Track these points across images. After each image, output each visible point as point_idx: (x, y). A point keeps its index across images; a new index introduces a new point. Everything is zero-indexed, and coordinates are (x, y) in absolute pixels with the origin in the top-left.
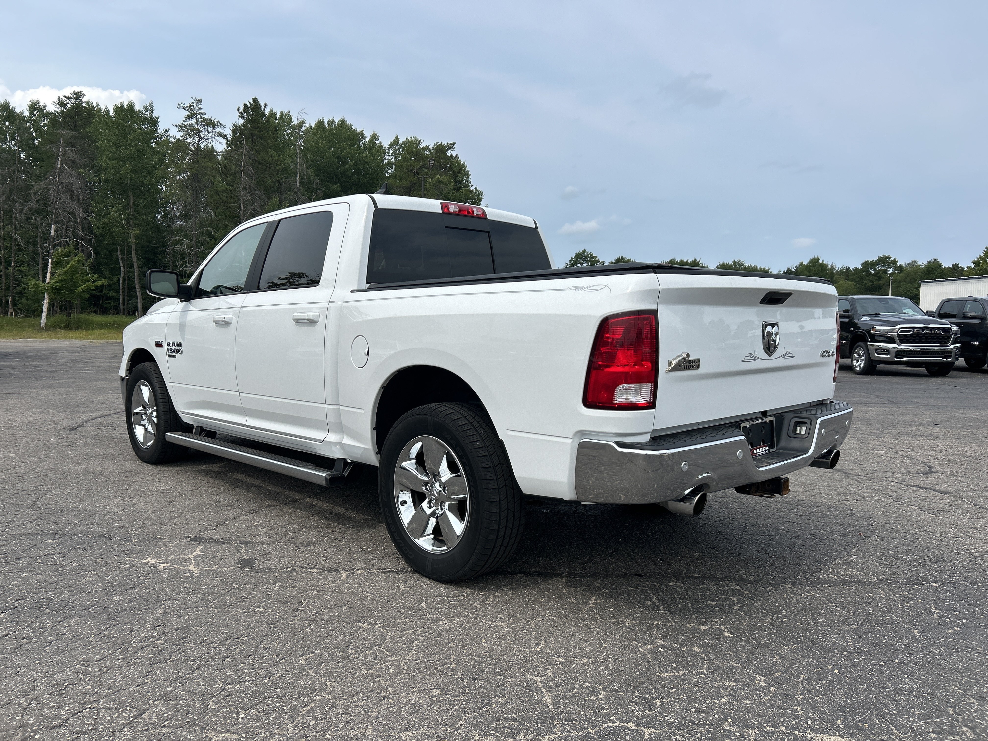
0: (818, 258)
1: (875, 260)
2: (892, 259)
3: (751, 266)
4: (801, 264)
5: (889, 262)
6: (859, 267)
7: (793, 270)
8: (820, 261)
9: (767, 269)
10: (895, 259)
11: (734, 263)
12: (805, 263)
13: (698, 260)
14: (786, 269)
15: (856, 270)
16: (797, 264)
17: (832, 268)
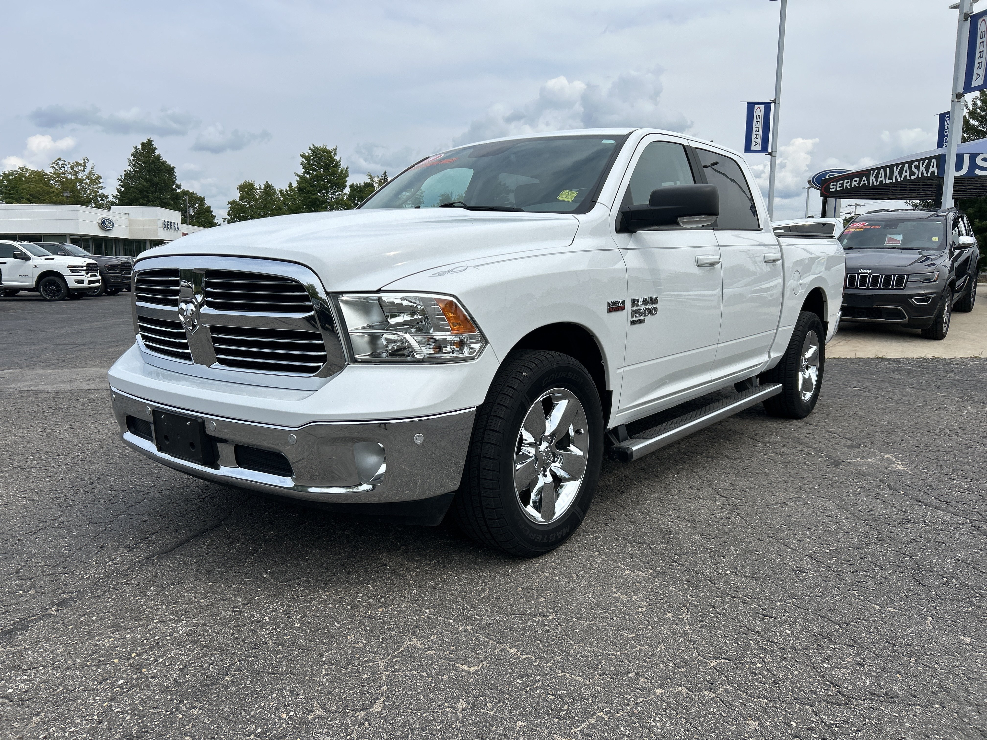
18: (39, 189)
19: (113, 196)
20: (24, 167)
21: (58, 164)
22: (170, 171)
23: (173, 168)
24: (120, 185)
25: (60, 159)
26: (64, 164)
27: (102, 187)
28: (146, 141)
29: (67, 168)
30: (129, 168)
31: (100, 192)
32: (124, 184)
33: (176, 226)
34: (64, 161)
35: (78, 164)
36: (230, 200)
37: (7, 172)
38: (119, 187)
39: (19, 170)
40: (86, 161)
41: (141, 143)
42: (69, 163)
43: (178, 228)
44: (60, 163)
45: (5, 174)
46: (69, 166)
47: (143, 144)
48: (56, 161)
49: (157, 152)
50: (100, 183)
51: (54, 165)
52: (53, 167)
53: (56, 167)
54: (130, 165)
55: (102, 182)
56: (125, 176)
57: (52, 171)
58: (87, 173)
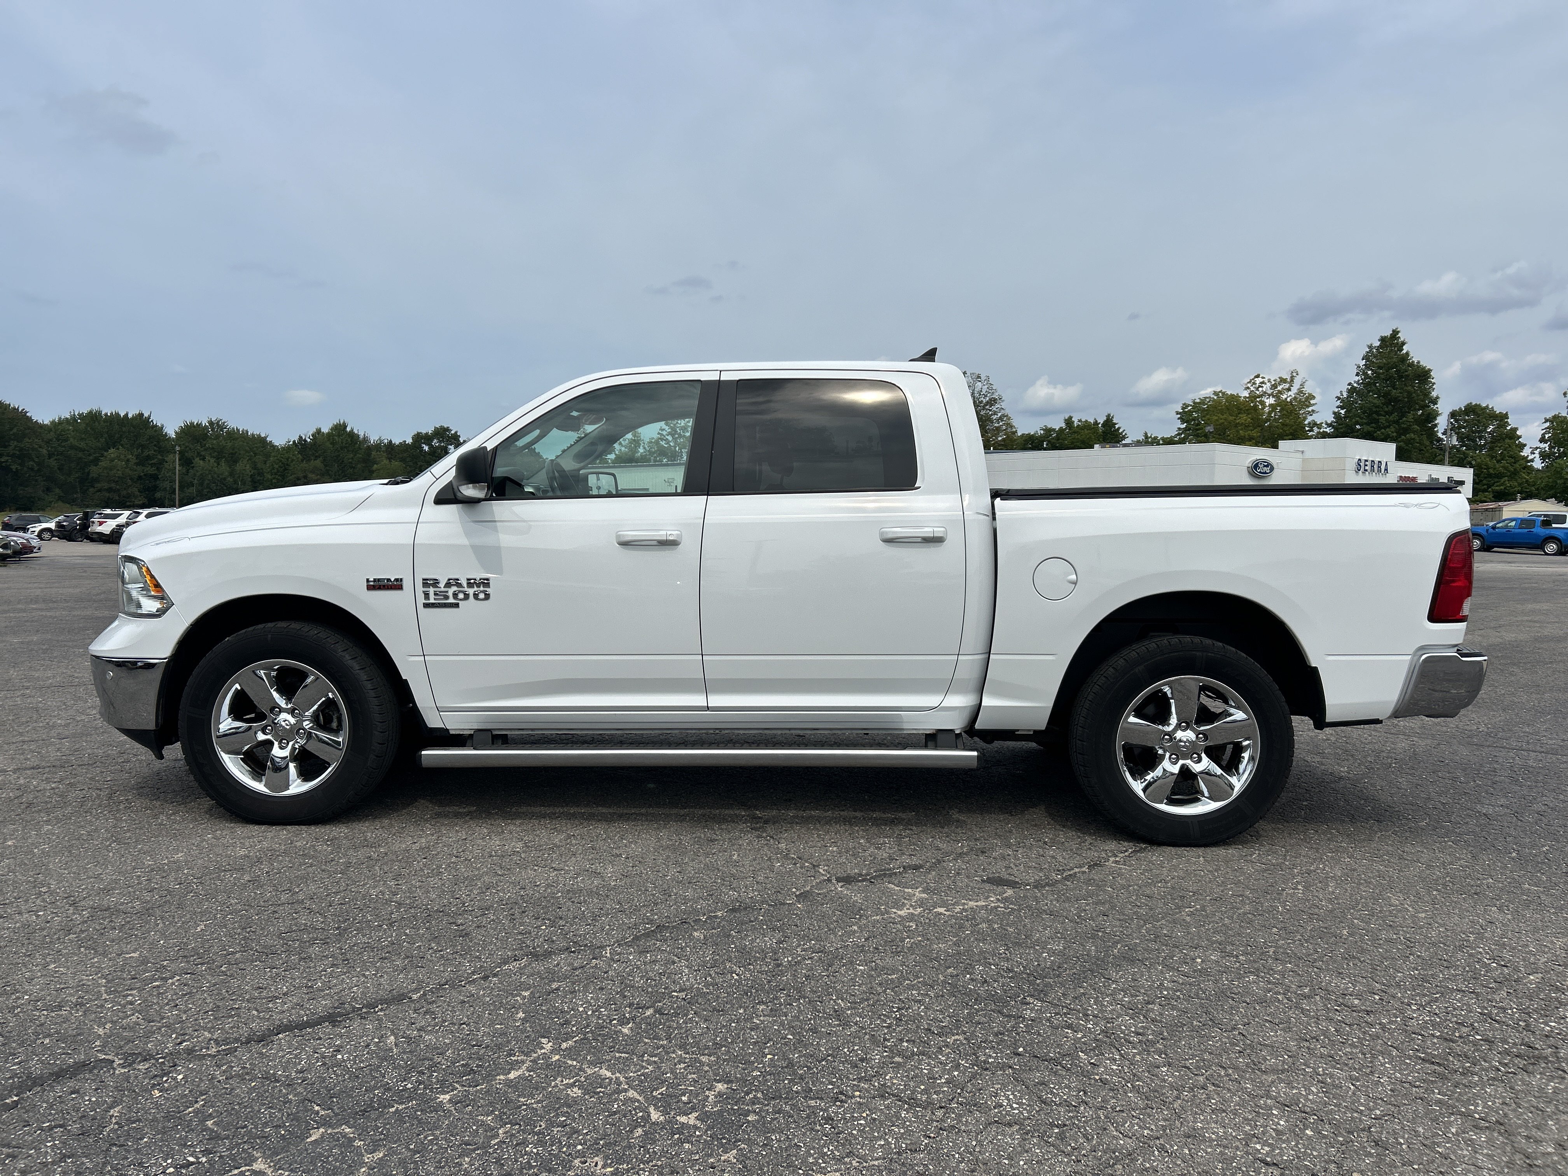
0: (344, 423)
1: (430, 432)
2: (453, 432)
3: (238, 430)
4: (319, 431)
5: (448, 436)
6: (409, 441)
7: (309, 440)
8: (348, 429)
9: (263, 435)
10: (456, 432)
11: (211, 423)
12: (325, 430)
13: (146, 415)
14: (296, 439)
15: (403, 445)
16: (313, 430)
17: (366, 439)
18: (1223, 421)
19: (1327, 424)
20: (1220, 392)
21: (1254, 383)
22: (1423, 375)
23: (1430, 370)
24: (1338, 407)
25: (1258, 376)
26: (1263, 383)
27: (1313, 411)
28: (1388, 333)
29: (1267, 387)
30: (1357, 378)
31: (1310, 419)
32: (1345, 404)
33: (1383, 467)
34: (1263, 378)
35: (1283, 381)
36: (1549, 416)
37: (1198, 401)
38: (1336, 410)
39: (1212, 396)
40: (1294, 374)
41: (1379, 337)
42: (1269, 381)
43: (1386, 470)
44: (1258, 381)
45: (1194, 403)
46: (1268, 384)
47: (1383, 340)
48: (1253, 379)
49: (1405, 349)
50: (1310, 405)
51: (1249, 385)
52: (1248, 388)
53: (1252, 389)
54: (1357, 375)
55: (1314, 404)
56: (1349, 391)
57: (1246, 394)
58: (1294, 390)
